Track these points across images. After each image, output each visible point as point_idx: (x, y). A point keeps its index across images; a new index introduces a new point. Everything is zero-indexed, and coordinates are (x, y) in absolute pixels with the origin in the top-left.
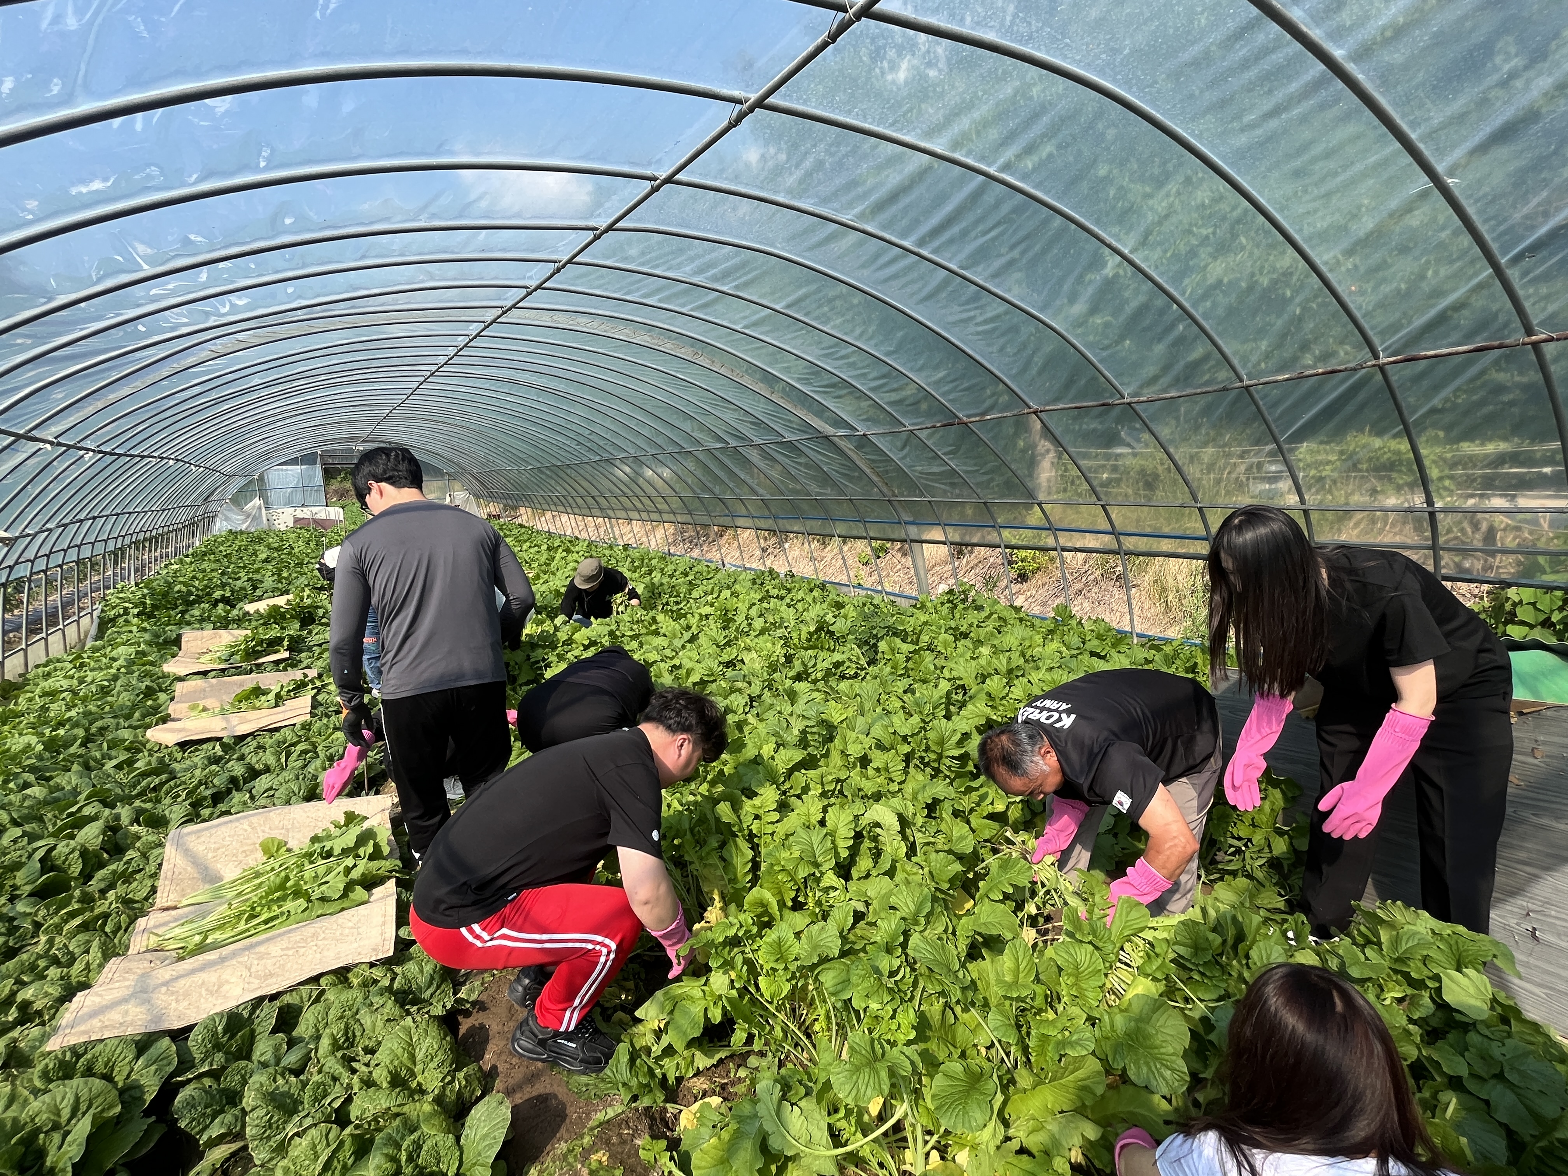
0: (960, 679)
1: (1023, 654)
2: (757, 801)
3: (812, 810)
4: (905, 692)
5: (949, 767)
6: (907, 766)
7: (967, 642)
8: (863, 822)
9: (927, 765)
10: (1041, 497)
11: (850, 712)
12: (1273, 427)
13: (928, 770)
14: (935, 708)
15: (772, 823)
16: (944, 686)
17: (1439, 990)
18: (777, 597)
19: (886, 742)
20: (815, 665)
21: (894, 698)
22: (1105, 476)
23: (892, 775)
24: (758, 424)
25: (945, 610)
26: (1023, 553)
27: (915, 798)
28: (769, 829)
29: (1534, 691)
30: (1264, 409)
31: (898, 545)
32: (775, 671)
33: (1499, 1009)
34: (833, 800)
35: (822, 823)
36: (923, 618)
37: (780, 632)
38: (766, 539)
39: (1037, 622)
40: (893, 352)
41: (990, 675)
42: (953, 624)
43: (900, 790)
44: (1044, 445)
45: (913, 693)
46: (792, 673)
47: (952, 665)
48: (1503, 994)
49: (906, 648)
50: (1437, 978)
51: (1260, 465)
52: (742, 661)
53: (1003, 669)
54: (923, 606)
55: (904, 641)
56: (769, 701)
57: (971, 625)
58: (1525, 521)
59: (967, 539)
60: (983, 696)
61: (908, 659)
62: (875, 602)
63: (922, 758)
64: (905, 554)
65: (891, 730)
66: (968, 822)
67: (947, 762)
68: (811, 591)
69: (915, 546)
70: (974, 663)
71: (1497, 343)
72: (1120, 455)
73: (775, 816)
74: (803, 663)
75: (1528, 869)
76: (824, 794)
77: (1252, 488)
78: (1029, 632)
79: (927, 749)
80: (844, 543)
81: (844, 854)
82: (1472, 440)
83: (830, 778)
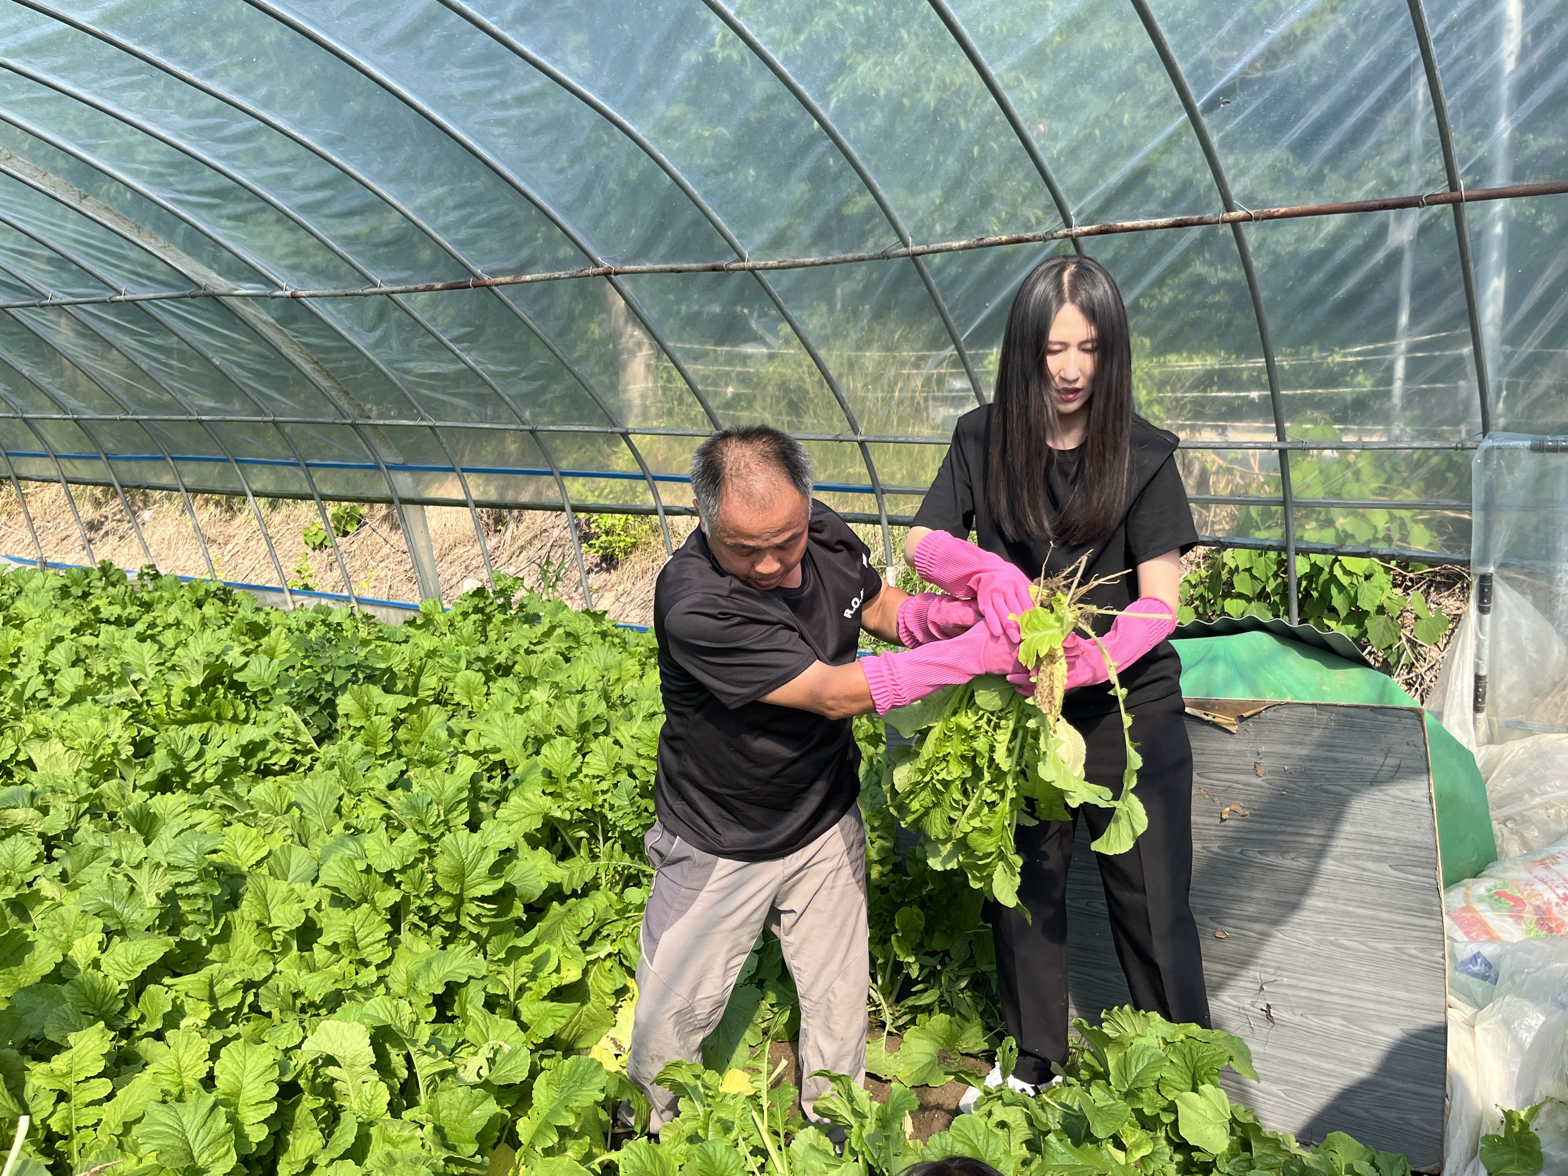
0: (496, 750)
1: (606, 696)
2: (59, 1062)
3: (187, 1059)
4: (391, 787)
5: (477, 919)
6: (397, 929)
7: (509, 683)
8: (301, 1059)
9: (433, 921)
10: (632, 424)
11: (276, 842)
12: (951, 319)
13: (438, 930)
14: (448, 811)
15: (98, 1103)
16: (467, 767)
17: (1175, 1124)
18: (118, 622)
19: (351, 889)
20: (200, 755)
21: (368, 802)
22: (730, 390)
23: (364, 954)
24: (61, 262)
25: (468, 627)
26: (608, 520)
27: (412, 988)
28: (90, 1116)
29: (1253, 687)
30: (937, 290)
31: (382, 510)
32: (107, 777)
33: (1238, 1130)
34: (233, 1029)
35: (209, 1082)
36: (426, 641)
37: (120, 694)
38: (98, 504)
39: (631, 636)
40: (341, 140)
41: (548, 738)
42: (483, 651)
43: (381, 980)
44: (634, 334)
45: (408, 787)
46: (149, 776)
47: (478, 725)
48: (1242, 1108)
49: (393, 703)
50: (1172, 1108)
51: (941, 380)
52: (30, 763)
53: (572, 725)
54: (428, 622)
55: (387, 690)
56: (93, 843)
57: (515, 651)
58: (1235, 461)
59: (510, 497)
60: (538, 777)
61: (397, 724)
62: (334, 619)
63: (425, 909)
64: (395, 527)
65: (361, 866)
66: (515, 1015)
67: (473, 909)
68: (199, 604)
69: (411, 511)
70: (519, 719)
71: (1196, 217)
72: (750, 356)
73: (104, 1087)
74: (174, 755)
75: (1258, 927)
76: (217, 1020)
77: (932, 414)
78: (615, 656)
79: (436, 890)
80: (274, 507)
81: (258, 1134)
82: (1178, 351)
83: (230, 983)
